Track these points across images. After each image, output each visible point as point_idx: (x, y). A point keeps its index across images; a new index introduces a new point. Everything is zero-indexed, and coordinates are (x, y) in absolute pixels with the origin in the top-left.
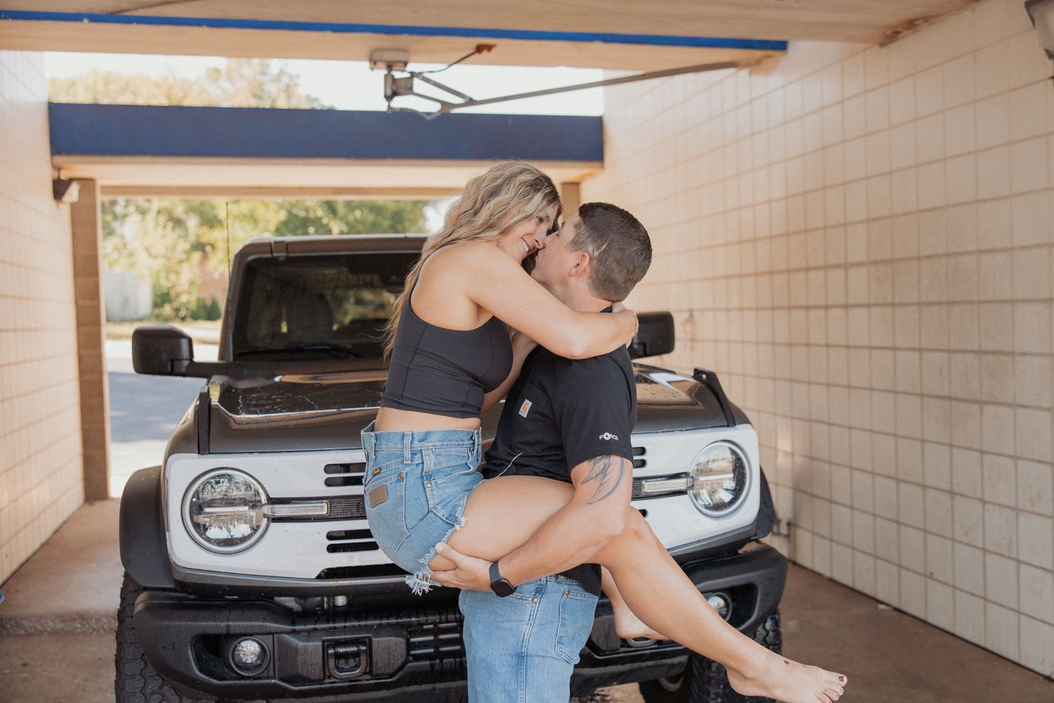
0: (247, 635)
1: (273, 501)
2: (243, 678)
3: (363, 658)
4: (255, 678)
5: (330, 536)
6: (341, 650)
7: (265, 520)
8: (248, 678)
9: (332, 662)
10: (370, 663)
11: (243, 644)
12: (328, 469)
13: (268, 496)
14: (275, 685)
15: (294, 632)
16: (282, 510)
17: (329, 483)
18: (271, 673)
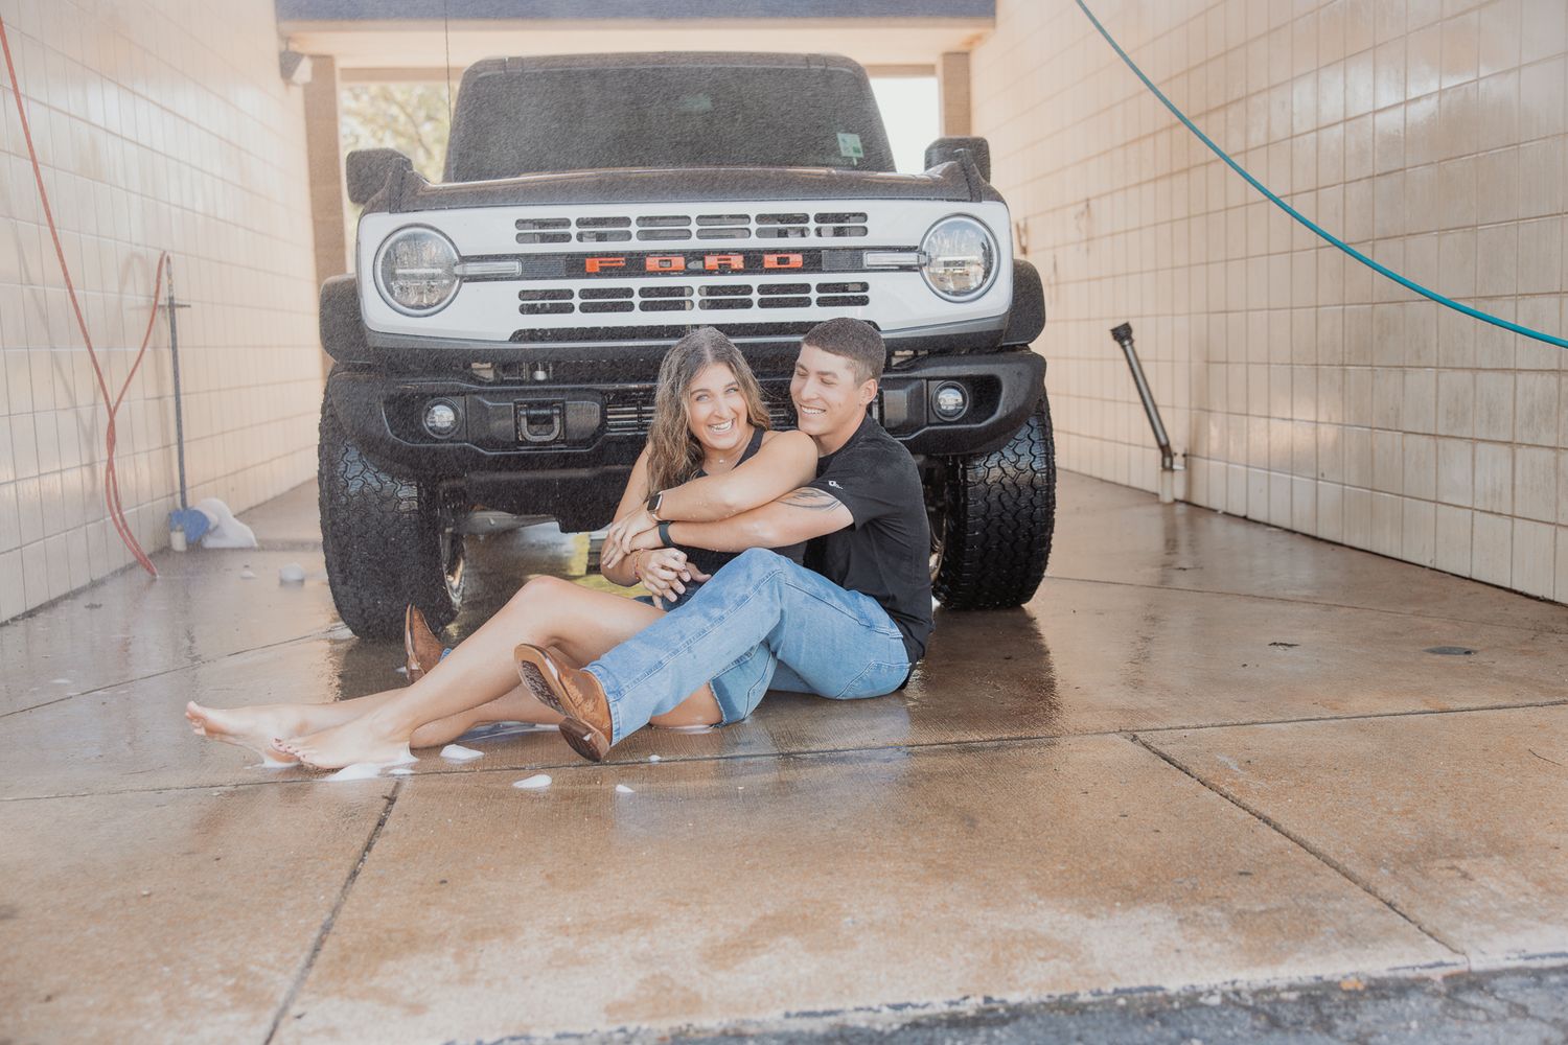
0: (438, 397)
1: (465, 259)
2: (437, 441)
3: (557, 421)
4: (446, 441)
5: (523, 294)
6: (533, 412)
7: (457, 282)
8: (442, 441)
9: (524, 422)
10: (564, 423)
11: (435, 408)
12: (520, 223)
13: (459, 256)
14: (467, 447)
15: (482, 393)
16: (473, 269)
17: (520, 238)
18: (464, 437)
